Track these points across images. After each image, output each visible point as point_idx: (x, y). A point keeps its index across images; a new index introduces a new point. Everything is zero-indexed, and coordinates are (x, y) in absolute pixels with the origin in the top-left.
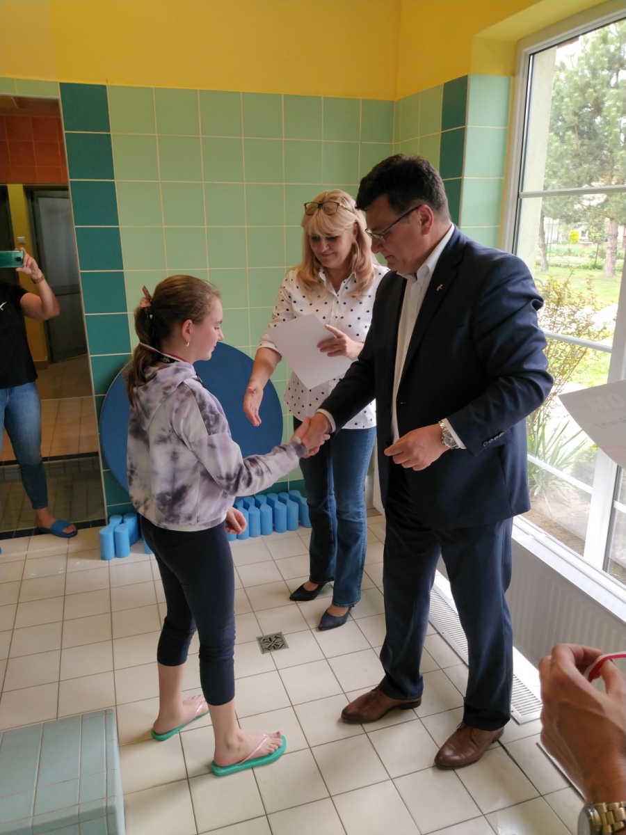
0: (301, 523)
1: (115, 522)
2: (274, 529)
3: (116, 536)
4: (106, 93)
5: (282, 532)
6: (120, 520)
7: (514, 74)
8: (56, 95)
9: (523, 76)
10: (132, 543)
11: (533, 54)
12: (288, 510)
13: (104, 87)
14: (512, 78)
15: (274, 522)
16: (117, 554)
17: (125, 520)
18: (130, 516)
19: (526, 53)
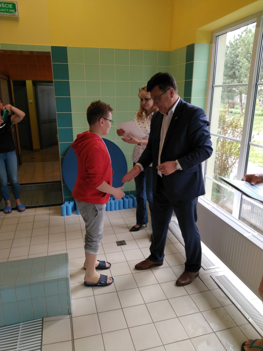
0: (134, 206)
1: (66, 203)
2: (124, 208)
3: (67, 207)
4: (67, 49)
5: (126, 209)
6: (68, 202)
7: (211, 42)
8: (50, 50)
9: (215, 43)
10: (72, 211)
11: (218, 36)
12: (129, 201)
13: (66, 47)
14: (211, 44)
15: (123, 205)
16: (67, 214)
17: (70, 202)
18: (72, 201)
19: (215, 36)
